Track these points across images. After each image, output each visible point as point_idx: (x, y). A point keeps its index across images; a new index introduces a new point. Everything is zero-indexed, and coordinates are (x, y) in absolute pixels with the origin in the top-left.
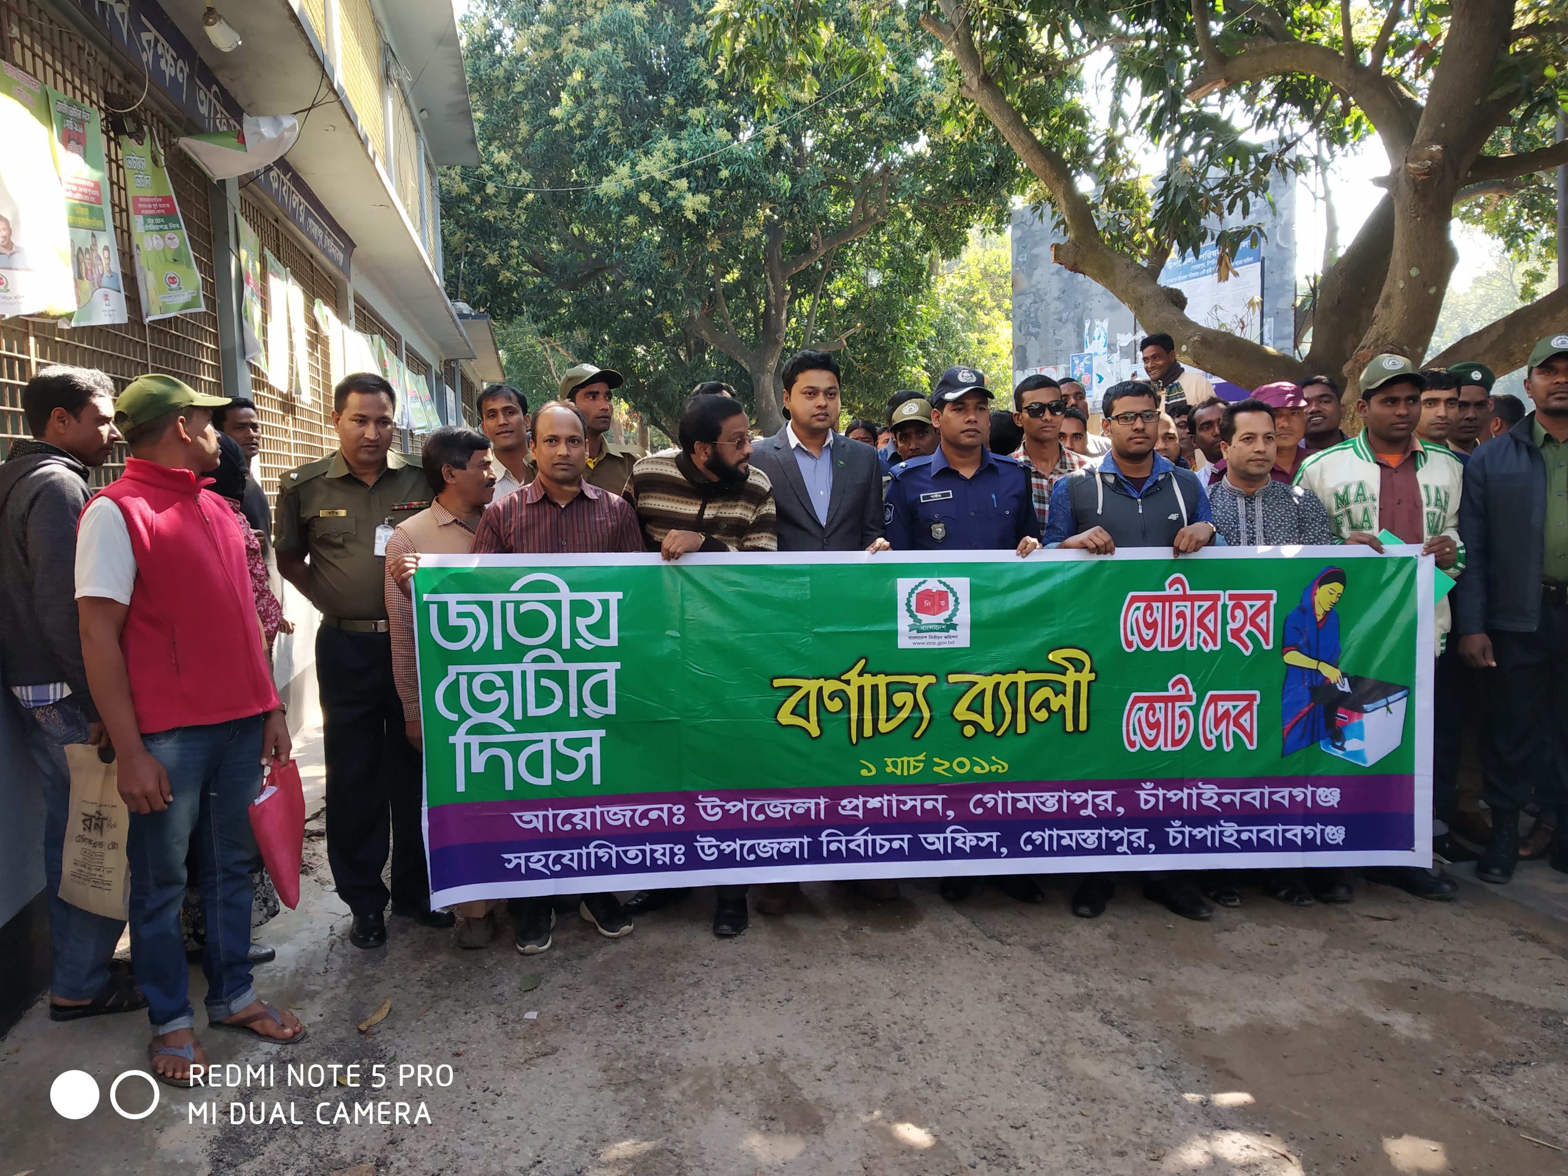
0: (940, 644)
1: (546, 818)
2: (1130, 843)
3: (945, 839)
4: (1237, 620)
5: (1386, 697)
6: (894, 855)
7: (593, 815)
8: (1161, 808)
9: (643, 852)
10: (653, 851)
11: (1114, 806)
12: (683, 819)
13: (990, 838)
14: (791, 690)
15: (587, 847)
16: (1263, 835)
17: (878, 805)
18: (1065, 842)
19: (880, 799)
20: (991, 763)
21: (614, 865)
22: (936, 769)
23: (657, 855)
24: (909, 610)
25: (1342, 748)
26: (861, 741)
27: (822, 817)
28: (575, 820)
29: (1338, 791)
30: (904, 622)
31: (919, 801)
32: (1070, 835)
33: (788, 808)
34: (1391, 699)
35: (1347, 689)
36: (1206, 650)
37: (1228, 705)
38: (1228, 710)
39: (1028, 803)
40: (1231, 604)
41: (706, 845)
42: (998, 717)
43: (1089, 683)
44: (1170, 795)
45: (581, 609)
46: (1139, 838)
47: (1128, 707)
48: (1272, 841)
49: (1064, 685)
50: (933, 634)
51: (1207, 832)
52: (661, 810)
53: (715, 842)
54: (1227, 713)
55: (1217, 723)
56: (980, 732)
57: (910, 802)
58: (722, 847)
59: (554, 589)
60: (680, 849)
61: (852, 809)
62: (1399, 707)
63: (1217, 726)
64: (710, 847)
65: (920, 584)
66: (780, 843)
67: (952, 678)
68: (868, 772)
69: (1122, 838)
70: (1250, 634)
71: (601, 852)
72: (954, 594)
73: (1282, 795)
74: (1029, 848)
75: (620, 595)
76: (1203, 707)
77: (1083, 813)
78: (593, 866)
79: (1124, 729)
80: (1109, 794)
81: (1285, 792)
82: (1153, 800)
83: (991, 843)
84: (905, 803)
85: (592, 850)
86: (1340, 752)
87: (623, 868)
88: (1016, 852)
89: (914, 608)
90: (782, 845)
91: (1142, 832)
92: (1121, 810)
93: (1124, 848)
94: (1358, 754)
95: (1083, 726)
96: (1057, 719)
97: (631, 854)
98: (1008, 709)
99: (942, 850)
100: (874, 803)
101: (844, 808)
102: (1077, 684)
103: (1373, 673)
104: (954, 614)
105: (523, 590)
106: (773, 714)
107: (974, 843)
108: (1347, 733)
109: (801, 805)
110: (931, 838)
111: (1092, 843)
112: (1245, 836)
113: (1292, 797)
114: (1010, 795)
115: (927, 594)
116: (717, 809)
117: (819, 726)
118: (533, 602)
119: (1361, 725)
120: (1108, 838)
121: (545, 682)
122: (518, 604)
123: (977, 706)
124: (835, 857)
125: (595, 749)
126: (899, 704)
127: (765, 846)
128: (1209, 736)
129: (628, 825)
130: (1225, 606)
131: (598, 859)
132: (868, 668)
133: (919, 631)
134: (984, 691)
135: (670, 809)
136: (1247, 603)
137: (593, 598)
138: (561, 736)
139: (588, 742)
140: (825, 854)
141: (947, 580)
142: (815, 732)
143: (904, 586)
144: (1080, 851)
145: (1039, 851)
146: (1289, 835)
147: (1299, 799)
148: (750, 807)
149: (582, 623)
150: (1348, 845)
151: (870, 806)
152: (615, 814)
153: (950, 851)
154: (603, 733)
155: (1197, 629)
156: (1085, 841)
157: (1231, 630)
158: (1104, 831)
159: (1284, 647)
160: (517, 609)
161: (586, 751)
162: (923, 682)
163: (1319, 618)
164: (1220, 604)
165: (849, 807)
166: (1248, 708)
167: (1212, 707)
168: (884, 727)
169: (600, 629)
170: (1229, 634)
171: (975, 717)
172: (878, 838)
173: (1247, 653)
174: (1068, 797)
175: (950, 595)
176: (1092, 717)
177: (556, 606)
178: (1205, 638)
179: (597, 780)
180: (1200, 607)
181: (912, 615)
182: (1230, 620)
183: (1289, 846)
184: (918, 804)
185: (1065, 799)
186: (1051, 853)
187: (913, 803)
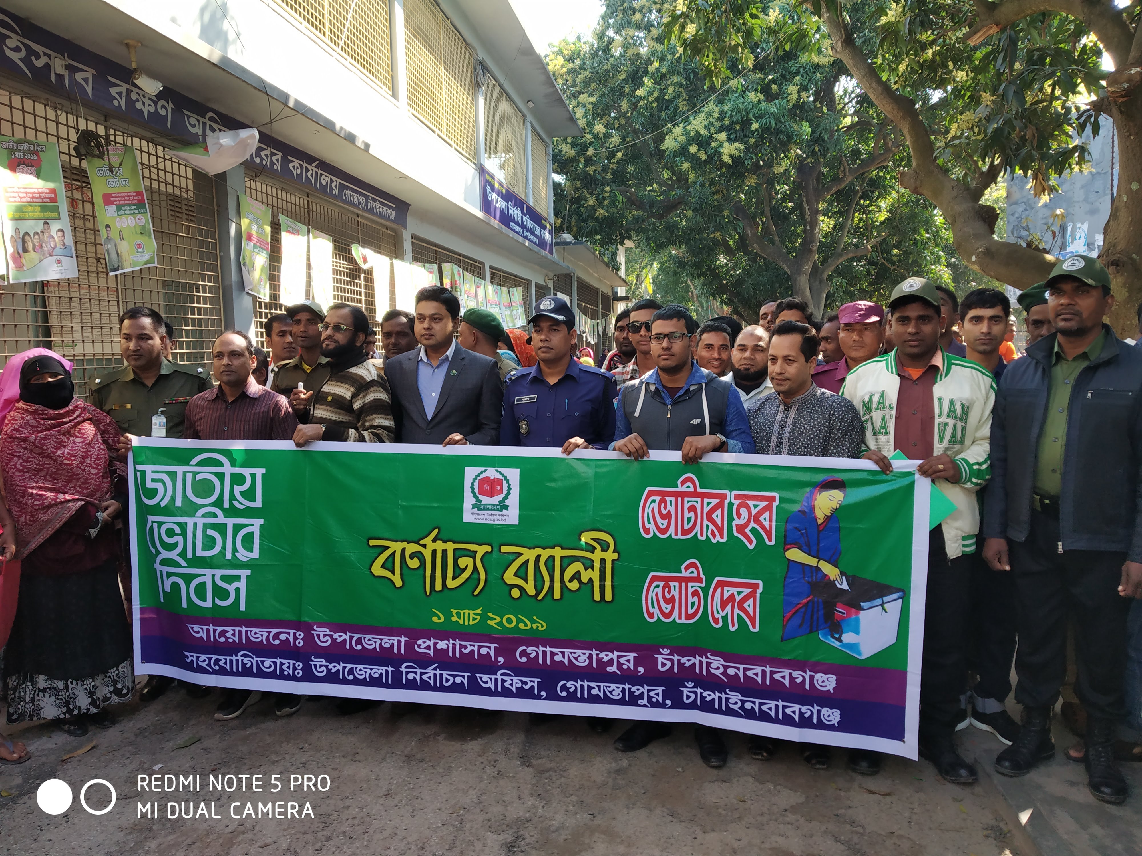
0: (495, 520)
1: (208, 631)
2: (650, 698)
3: (496, 680)
4: (742, 517)
5: (882, 596)
6: (456, 688)
7: (240, 632)
8: (676, 671)
9: (275, 663)
10: (282, 664)
11: (636, 666)
12: (302, 643)
13: (532, 682)
14: (380, 550)
15: (236, 656)
16: (764, 708)
17: (445, 647)
18: (594, 692)
19: (446, 642)
20: (533, 622)
21: (255, 671)
22: (489, 622)
23: (284, 667)
24: (473, 492)
25: (839, 640)
26: (433, 593)
27: (403, 652)
28: (228, 635)
29: (834, 677)
30: (469, 500)
31: (476, 647)
32: (599, 687)
33: (378, 642)
34: (886, 599)
35: (845, 586)
36: (714, 541)
37: (734, 590)
38: (733, 594)
39: (564, 657)
40: (736, 503)
41: (318, 664)
42: (539, 584)
43: (613, 561)
44: (684, 660)
45: (238, 479)
46: (657, 694)
47: (646, 584)
48: (773, 714)
49: (593, 561)
50: (490, 512)
51: (716, 696)
52: (289, 634)
53: (325, 663)
54: (732, 597)
55: (724, 604)
56: (524, 594)
57: (471, 647)
58: (330, 667)
59: (220, 464)
60: (300, 665)
61: (425, 648)
62: (894, 607)
63: (723, 608)
64: (321, 666)
65: (482, 472)
66: (371, 669)
67: (504, 549)
68: (438, 619)
69: (643, 693)
70: (753, 530)
71: (246, 660)
72: (508, 481)
73: (783, 675)
74: (564, 694)
75: (263, 471)
76: (711, 590)
77: (609, 669)
78: (240, 670)
79: (644, 602)
80: (631, 656)
81: (786, 672)
82: (669, 664)
83: (533, 687)
84: (466, 647)
85: (240, 658)
86: (838, 643)
87: (261, 674)
88: (553, 697)
89: (476, 491)
90: (373, 671)
91: (660, 690)
92: (641, 670)
93: (645, 702)
94: (853, 647)
95: (608, 597)
96: (586, 589)
97: (267, 664)
98: (547, 578)
99: (493, 689)
100: (442, 645)
101: (419, 646)
102: (603, 561)
103: (870, 573)
104: (506, 497)
105: (199, 464)
106: (368, 566)
107: (519, 685)
108: (845, 627)
109: (388, 641)
110: (486, 677)
111: (617, 694)
112: (748, 706)
113: (792, 679)
114: (548, 649)
115: (487, 480)
116: (328, 638)
117: (402, 578)
118: (206, 473)
119: (858, 621)
120: (631, 693)
121: (210, 532)
122: (195, 474)
123: (522, 573)
124: (412, 685)
125: (242, 584)
126: (462, 566)
127: (360, 670)
128: (716, 616)
129: (265, 642)
130: (731, 505)
131: (244, 665)
132: (440, 536)
133: (480, 509)
134: (527, 561)
135: (295, 634)
136: (751, 503)
137: (247, 472)
138: (219, 573)
139: (238, 578)
140: (404, 681)
141: (502, 470)
142: (399, 583)
143: (470, 473)
144: (607, 700)
145: (572, 697)
146: (788, 711)
147: (799, 681)
148: (351, 638)
149: (237, 489)
150: (842, 727)
151: (439, 647)
152: (256, 633)
153: (500, 690)
154: (248, 572)
155: (706, 522)
156: (611, 692)
157: (737, 525)
158: (627, 686)
159: (785, 543)
160: (194, 477)
161: (236, 585)
162: (482, 550)
163: (820, 522)
164: (726, 502)
165: (423, 646)
166: (752, 595)
167: (719, 591)
168: (451, 584)
169: (249, 494)
170: (734, 529)
171: (520, 582)
172: (445, 673)
173: (751, 547)
174: (597, 655)
175: (504, 482)
176: (616, 590)
177: (221, 476)
178: (712, 531)
179: (243, 607)
180: (708, 504)
181: (475, 496)
182: (735, 517)
183: (787, 721)
184: (476, 649)
185: (594, 657)
186: (582, 700)
187: (472, 648)
